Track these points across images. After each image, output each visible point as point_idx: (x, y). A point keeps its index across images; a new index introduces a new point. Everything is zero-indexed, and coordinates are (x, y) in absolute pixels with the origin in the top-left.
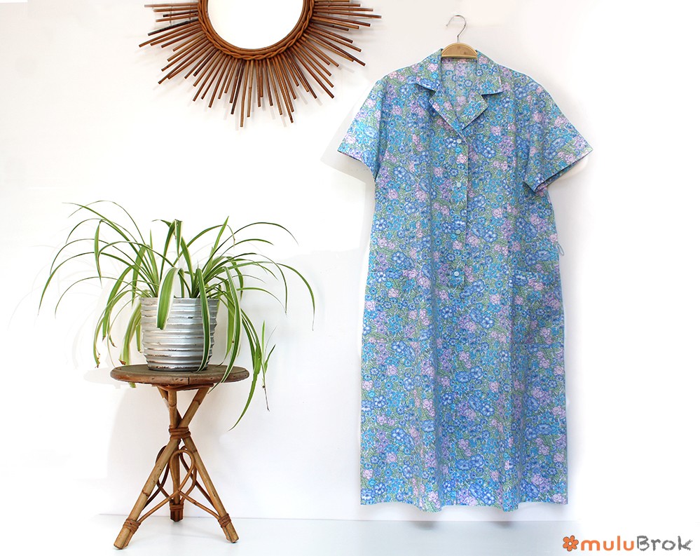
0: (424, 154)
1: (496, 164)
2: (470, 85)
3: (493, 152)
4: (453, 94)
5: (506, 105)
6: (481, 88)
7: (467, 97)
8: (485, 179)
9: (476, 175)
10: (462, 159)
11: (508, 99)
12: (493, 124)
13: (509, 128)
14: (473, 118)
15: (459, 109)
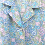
0: (6, 36)
1: (37, 38)
2: (27, 3)
3: (36, 33)
4: (20, 7)
5: (43, 13)
6: (32, 5)
7: (26, 9)
8: (32, 44)
9: (28, 41)
10: (22, 37)
11: (43, 10)
12: (36, 21)
13: (43, 24)
14: (28, 19)
15: (22, 14)
